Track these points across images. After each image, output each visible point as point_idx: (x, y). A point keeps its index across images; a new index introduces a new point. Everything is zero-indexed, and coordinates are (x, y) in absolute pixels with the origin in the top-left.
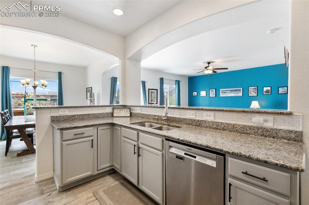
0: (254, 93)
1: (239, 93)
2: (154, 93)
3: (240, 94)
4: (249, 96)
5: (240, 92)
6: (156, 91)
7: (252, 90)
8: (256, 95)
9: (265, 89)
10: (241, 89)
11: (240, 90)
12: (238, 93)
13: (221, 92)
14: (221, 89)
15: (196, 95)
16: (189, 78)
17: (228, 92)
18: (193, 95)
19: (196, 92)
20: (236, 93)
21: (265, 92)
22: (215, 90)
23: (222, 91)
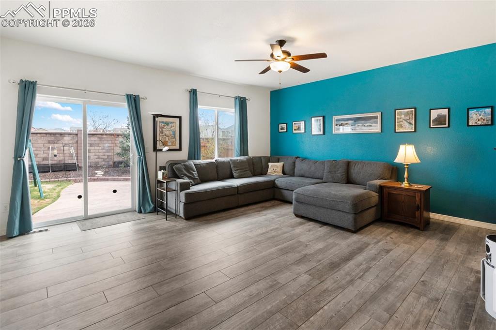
0: (407, 125)
1: (373, 124)
2: (170, 125)
3: (376, 128)
4: (395, 132)
5: (376, 123)
6: (178, 119)
7: (403, 116)
8: (413, 130)
9: (434, 114)
10: (378, 115)
11: (376, 117)
12: (371, 126)
13: (334, 123)
14: (334, 117)
15: (286, 131)
16: (272, 92)
17: (350, 122)
18: (280, 131)
19: (286, 125)
20: (366, 125)
21: (435, 121)
22: (321, 118)
23: (337, 120)
